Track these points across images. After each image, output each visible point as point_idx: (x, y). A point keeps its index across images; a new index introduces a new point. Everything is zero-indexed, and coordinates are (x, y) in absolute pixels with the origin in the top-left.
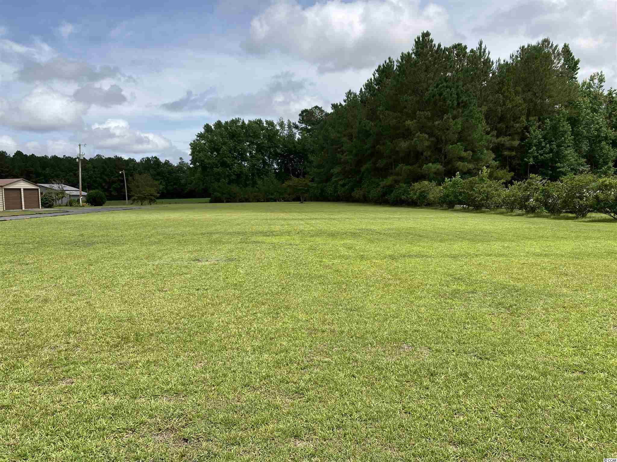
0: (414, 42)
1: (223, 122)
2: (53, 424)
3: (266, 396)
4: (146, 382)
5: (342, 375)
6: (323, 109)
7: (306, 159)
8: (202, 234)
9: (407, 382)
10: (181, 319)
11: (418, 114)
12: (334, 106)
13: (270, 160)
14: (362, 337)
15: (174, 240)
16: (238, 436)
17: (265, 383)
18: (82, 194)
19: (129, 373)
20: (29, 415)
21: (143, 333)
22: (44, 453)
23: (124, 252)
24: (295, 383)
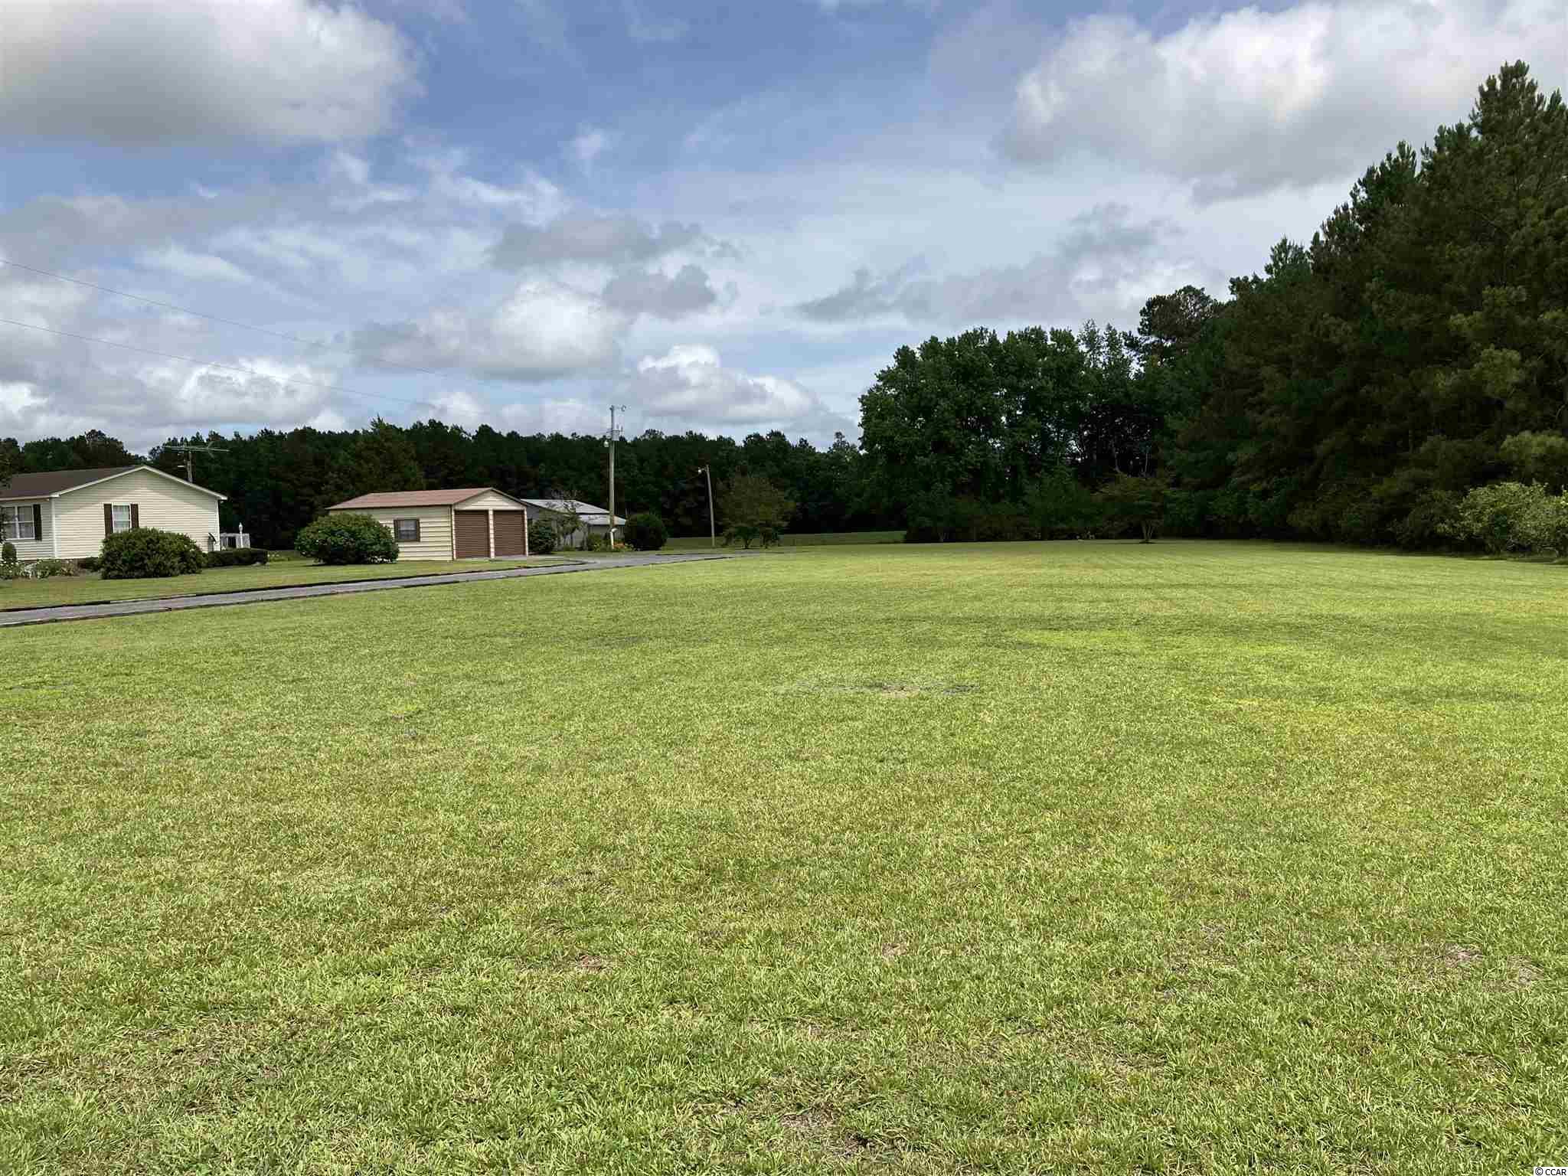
0: (1478, 97)
1: (943, 339)
2: (561, 1062)
3: (1064, 1051)
4: (765, 984)
5: (1271, 1014)
6: (1206, 293)
7: (1159, 425)
8: (888, 620)
9: (1469, 1054)
10: (844, 831)
11: (1488, 296)
12: (1238, 285)
13: (1059, 432)
14: (1326, 916)
15: (821, 634)
16: (993, 1148)
17: (1061, 1015)
18: (616, 523)
19: (726, 956)
20: (510, 1035)
21: (754, 861)
22: (543, 1129)
23: (706, 660)
24: (1141, 1024)
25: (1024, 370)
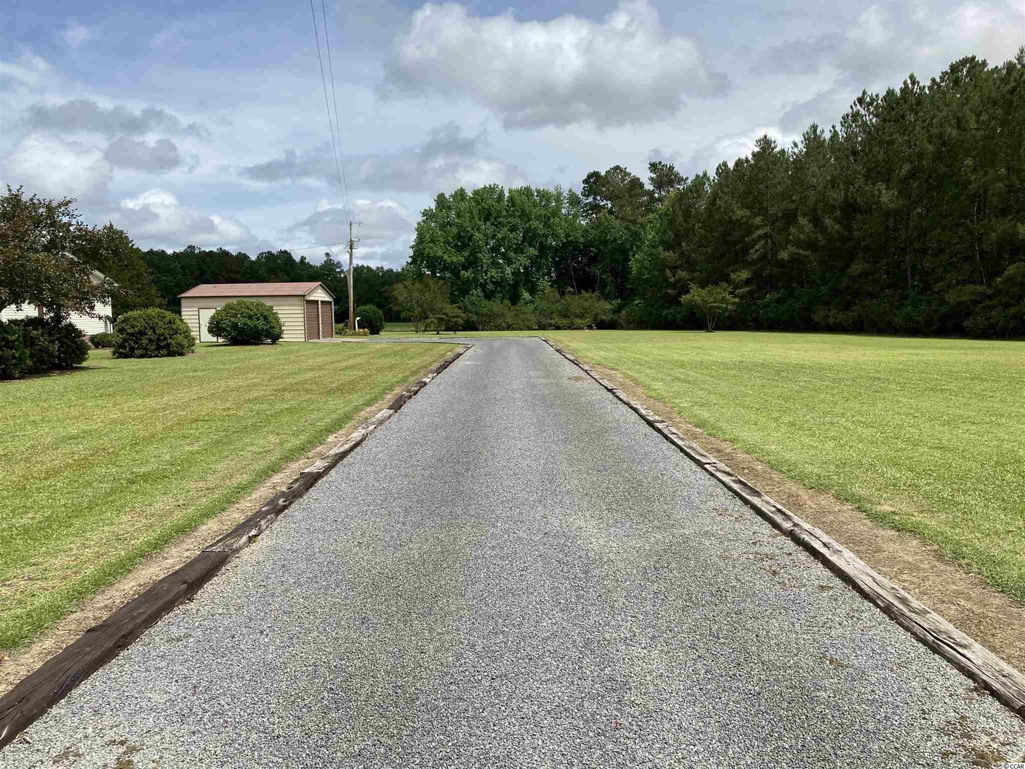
1: (469, 190)
25: (525, 216)
